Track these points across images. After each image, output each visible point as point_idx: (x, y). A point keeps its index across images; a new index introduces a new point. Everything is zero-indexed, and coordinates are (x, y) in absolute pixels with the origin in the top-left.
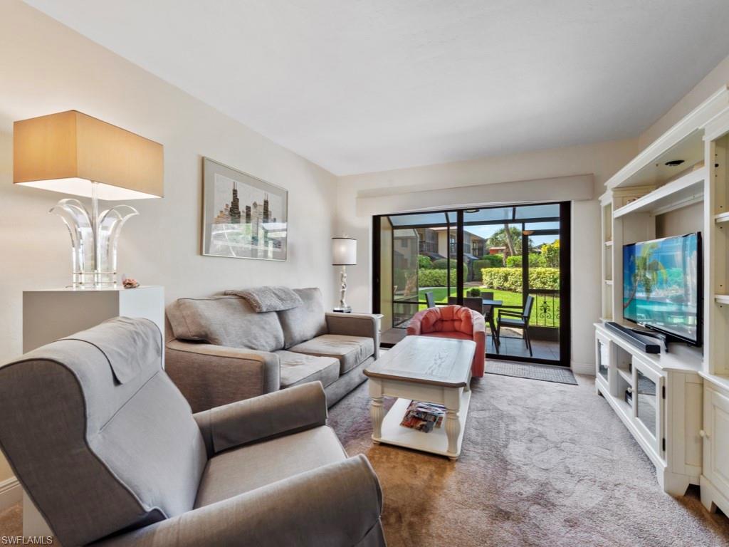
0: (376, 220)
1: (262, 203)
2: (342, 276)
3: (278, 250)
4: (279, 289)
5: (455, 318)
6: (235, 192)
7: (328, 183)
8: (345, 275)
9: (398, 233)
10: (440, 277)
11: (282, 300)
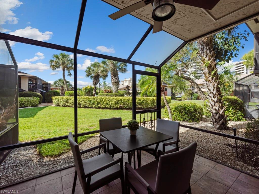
10: (25, 102)
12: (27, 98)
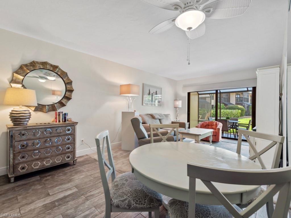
0: (189, 94)
1: (155, 92)
2: (177, 111)
3: (159, 104)
4: (159, 114)
5: (213, 124)
6: (149, 90)
7: (173, 82)
8: (178, 111)
9: (200, 96)
10: (229, 113)
11: (160, 116)
12: (230, 110)
